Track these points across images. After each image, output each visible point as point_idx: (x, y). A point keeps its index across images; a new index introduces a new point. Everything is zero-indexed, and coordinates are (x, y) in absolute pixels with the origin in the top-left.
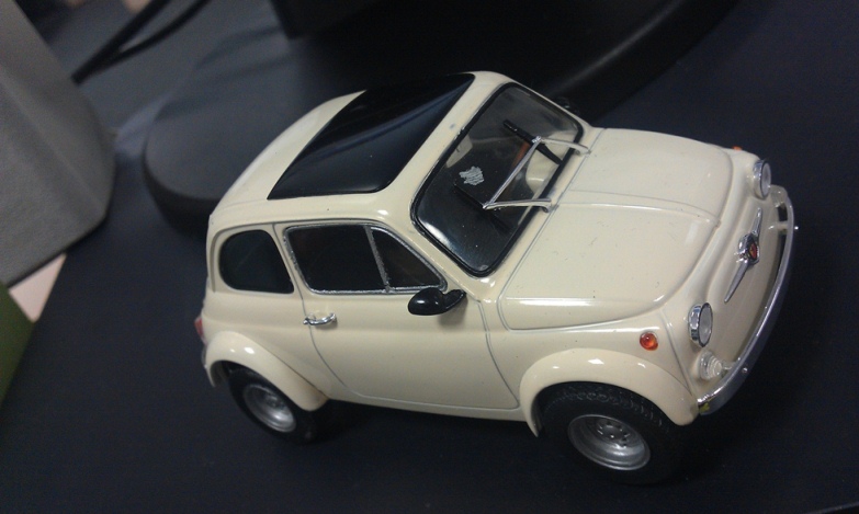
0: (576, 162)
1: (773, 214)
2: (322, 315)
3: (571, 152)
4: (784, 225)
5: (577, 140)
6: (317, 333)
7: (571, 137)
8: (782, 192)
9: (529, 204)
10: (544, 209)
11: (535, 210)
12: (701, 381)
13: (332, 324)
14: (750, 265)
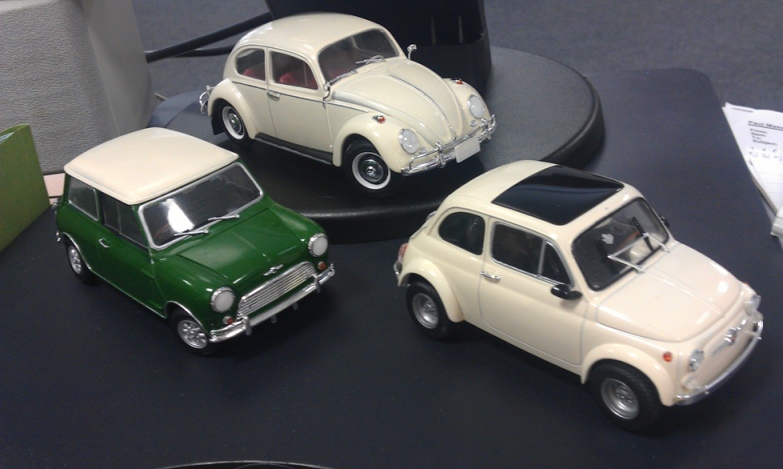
0: (660, 254)
1: (751, 326)
2: (493, 273)
3: (660, 248)
4: (754, 334)
5: (665, 242)
6: (484, 282)
7: (662, 240)
8: (760, 316)
9: (630, 265)
10: (637, 271)
11: (632, 269)
12: (684, 388)
13: (496, 281)
14: (730, 344)
